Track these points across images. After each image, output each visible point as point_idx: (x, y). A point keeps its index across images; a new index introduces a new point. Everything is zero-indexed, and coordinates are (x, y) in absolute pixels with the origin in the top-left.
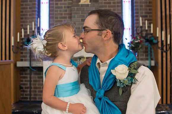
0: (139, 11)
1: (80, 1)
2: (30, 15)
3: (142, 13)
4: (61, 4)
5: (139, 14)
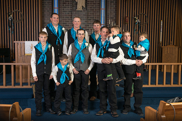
0: (110, 15)
1: (77, 9)
2: (48, 15)
3: (111, 16)
4: (66, 9)
5: (109, 17)
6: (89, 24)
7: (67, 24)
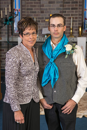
6: (66, 9)
7: (33, 11)
